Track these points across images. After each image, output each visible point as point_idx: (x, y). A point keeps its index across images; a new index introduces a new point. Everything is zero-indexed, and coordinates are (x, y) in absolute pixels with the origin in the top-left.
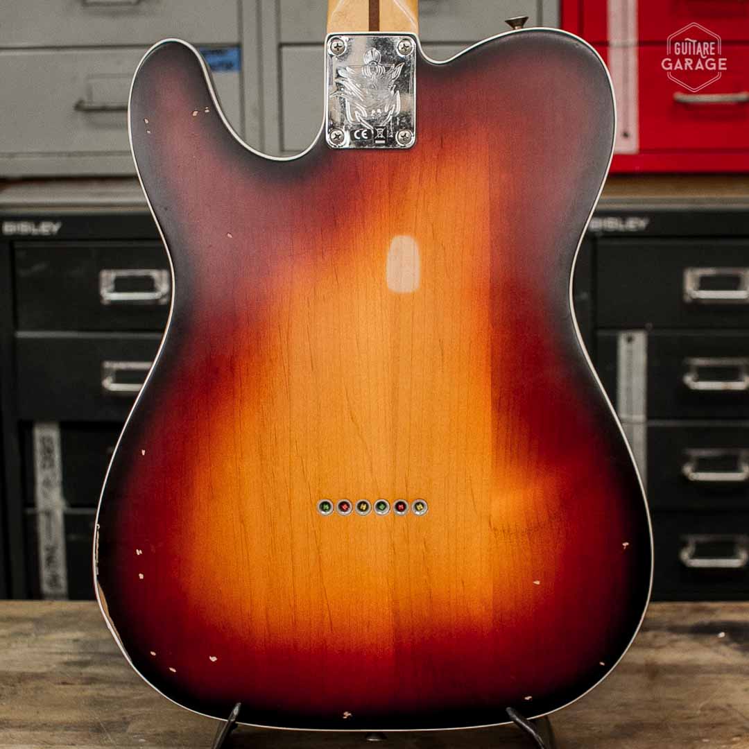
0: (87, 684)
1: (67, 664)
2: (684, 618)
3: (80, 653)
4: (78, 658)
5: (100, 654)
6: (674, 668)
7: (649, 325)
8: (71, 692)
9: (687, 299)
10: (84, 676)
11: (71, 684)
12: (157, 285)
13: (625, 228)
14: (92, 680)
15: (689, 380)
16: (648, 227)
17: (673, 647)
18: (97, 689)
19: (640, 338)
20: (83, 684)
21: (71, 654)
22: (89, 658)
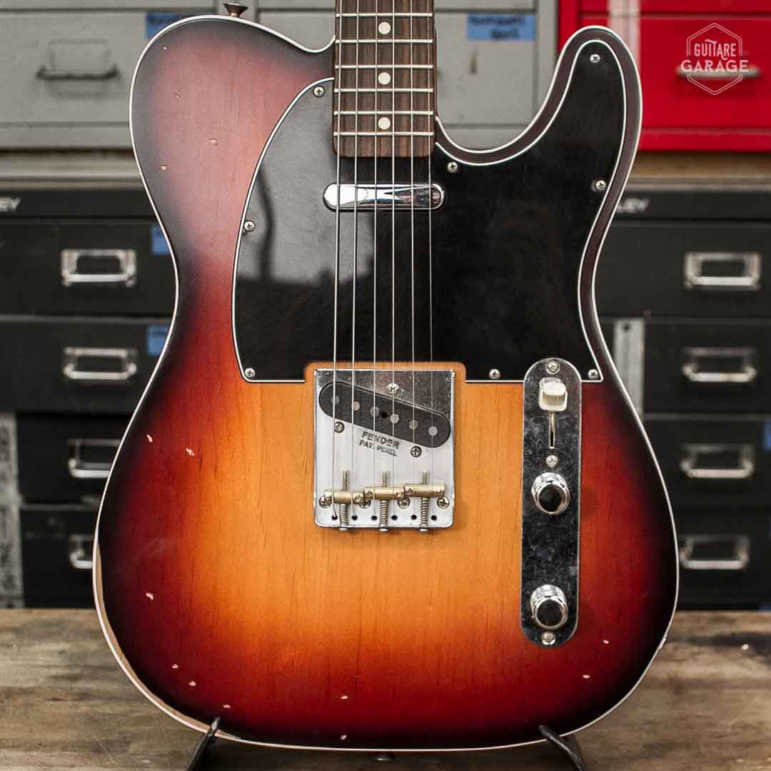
0: (80, 699)
1: (56, 678)
2: (702, 628)
3: (67, 667)
4: (67, 672)
5: (90, 667)
6: (698, 683)
7: (648, 313)
8: (64, 708)
9: (688, 285)
10: (75, 691)
11: (64, 700)
12: (123, 265)
13: (624, 210)
14: (84, 696)
15: (688, 370)
16: (648, 209)
17: (695, 660)
18: (90, 706)
19: (637, 327)
20: (75, 700)
21: (58, 667)
22: (77, 671)
